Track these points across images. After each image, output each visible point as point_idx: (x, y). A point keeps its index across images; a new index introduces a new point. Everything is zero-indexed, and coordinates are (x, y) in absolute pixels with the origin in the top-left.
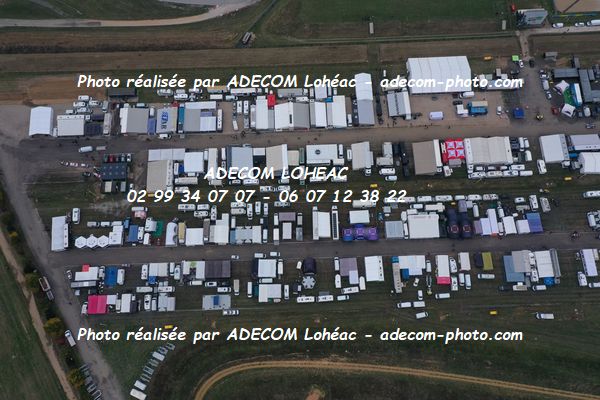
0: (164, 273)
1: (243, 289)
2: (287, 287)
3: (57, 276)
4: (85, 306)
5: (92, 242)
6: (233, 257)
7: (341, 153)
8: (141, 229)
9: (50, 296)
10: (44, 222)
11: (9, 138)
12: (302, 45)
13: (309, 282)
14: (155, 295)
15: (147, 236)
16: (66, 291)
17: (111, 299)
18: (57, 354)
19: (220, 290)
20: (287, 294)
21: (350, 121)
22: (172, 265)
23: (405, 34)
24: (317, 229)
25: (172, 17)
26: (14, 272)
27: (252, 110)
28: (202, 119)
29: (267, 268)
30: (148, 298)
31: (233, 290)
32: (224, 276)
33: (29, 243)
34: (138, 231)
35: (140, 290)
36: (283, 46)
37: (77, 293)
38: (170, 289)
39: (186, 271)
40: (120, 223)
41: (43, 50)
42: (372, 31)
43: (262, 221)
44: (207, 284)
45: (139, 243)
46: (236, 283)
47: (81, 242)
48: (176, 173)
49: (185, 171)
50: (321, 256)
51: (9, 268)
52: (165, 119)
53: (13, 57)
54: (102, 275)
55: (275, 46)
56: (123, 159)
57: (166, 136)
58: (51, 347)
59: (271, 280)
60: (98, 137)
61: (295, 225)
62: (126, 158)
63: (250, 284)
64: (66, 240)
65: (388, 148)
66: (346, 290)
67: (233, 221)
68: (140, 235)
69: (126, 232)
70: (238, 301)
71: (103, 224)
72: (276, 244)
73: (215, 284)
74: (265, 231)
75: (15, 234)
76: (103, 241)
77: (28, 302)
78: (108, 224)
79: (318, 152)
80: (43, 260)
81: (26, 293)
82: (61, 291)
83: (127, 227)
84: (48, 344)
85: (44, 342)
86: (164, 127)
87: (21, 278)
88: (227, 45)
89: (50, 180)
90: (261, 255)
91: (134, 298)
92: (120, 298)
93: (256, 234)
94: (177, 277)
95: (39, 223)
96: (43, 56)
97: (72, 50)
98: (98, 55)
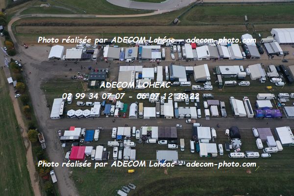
0: (128, 134)
1: (188, 146)
2: (221, 146)
3: (50, 134)
4: (68, 154)
5: (79, 113)
6: (178, 125)
7: (243, 70)
8: (113, 107)
9: (44, 146)
10: (48, 102)
11: (36, 60)
12: (208, 25)
13: (237, 142)
14: (121, 148)
15: (117, 111)
16: (56, 144)
17: (88, 150)
18: (41, 188)
19: (170, 146)
20: (222, 151)
21: (245, 55)
22: (134, 128)
23: (265, 21)
24: (237, 109)
25: (134, 14)
26: (21, 130)
27: (183, 48)
28: (152, 53)
29: (204, 132)
30: (116, 149)
31: (180, 147)
32: (172, 137)
33: (35, 113)
34: (111, 108)
35: (110, 143)
36: (197, 25)
37: (64, 145)
38: (133, 144)
39: (144, 132)
40: (99, 103)
41: (63, 25)
42: (246, 19)
43: (196, 104)
44: (161, 142)
45: (111, 116)
46: (182, 141)
47: (71, 113)
48: (137, 78)
49: (143, 76)
50: (242, 127)
51: (18, 128)
52: (130, 52)
53: (46, 27)
54: (83, 133)
55: (192, 25)
56: (103, 71)
57: (131, 60)
58: (37, 183)
59: (208, 141)
60: (89, 61)
61: (219, 108)
62: (105, 71)
63: (192, 143)
64: (62, 111)
65: (273, 68)
66: (268, 149)
67: (176, 104)
68: (112, 110)
69: (102, 108)
70: (184, 155)
71: (87, 103)
72: (208, 119)
73: (166, 142)
74: (199, 110)
75: (28, 107)
76: (86, 113)
77: (27, 150)
78: (91, 103)
79: (227, 69)
80: (43, 124)
81: (26, 144)
82: (52, 144)
83: (103, 105)
84: (36, 181)
85: (33, 178)
86: (130, 56)
87: (25, 134)
88: (165, 24)
89: (57, 80)
90: (198, 124)
91: (105, 149)
92: (95, 148)
93: (193, 112)
94: (138, 136)
95: (45, 103)
96: (63, 27)
97: (79, 25)
98: (93, 27)
